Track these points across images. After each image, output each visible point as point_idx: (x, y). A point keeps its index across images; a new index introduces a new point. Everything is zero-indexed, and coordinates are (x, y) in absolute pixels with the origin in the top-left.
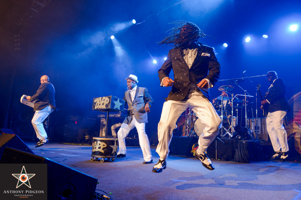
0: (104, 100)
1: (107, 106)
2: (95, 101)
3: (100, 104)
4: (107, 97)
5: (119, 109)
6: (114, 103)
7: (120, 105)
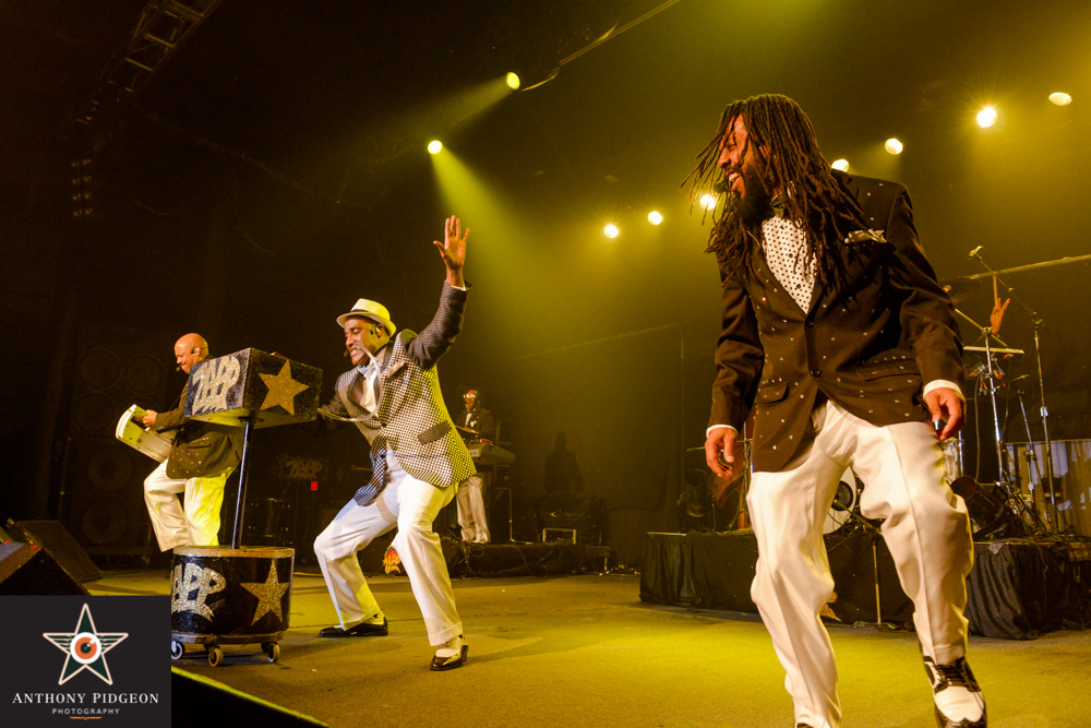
0: (224, 370)
1: (231, 396)
2: (195, 381)
3: (209, 392)
4: (233, 358)
5: (292, 412)
6: (263, 382)
7: (296, 393)
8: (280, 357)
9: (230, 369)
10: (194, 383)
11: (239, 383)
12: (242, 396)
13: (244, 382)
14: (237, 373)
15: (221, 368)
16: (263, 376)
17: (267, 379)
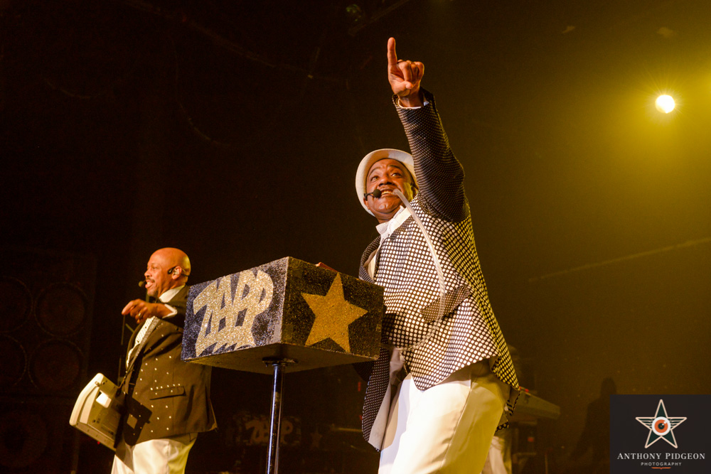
0: (246, 291)
1: (261, 327)
2: (197, 307)
3: (223, 323)
4: (260, 273)
5: (347, 348)
6: (307, 307)
7: (351, 321)
8: (327, 269)
9: (256, 290)
10: (196, 311)
11: (273, 307)
12: (280, 326)
13: (282, 305)
14: (270, 293)
15: (240, 288)
16: (307, 297)
17: (311, 299)
